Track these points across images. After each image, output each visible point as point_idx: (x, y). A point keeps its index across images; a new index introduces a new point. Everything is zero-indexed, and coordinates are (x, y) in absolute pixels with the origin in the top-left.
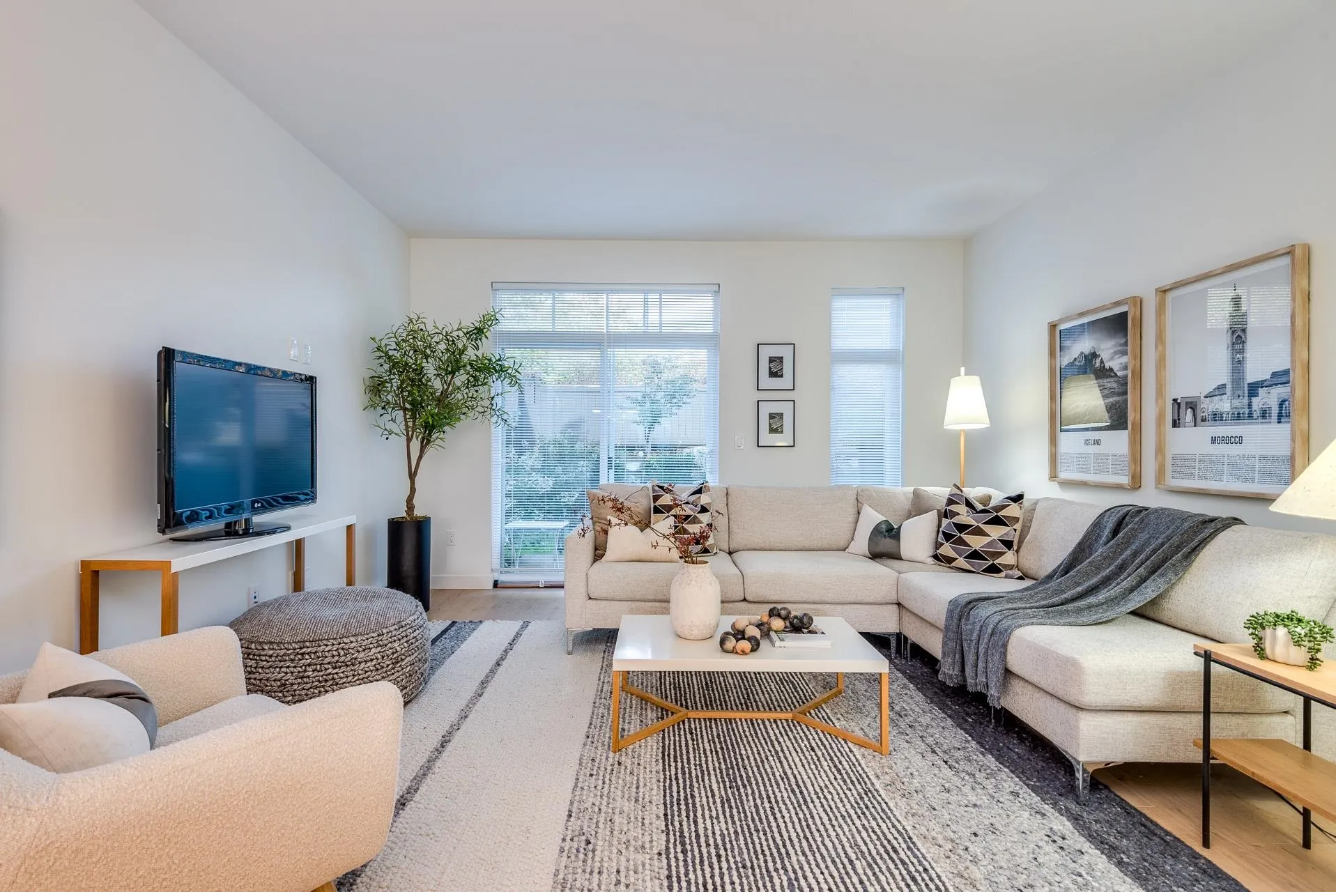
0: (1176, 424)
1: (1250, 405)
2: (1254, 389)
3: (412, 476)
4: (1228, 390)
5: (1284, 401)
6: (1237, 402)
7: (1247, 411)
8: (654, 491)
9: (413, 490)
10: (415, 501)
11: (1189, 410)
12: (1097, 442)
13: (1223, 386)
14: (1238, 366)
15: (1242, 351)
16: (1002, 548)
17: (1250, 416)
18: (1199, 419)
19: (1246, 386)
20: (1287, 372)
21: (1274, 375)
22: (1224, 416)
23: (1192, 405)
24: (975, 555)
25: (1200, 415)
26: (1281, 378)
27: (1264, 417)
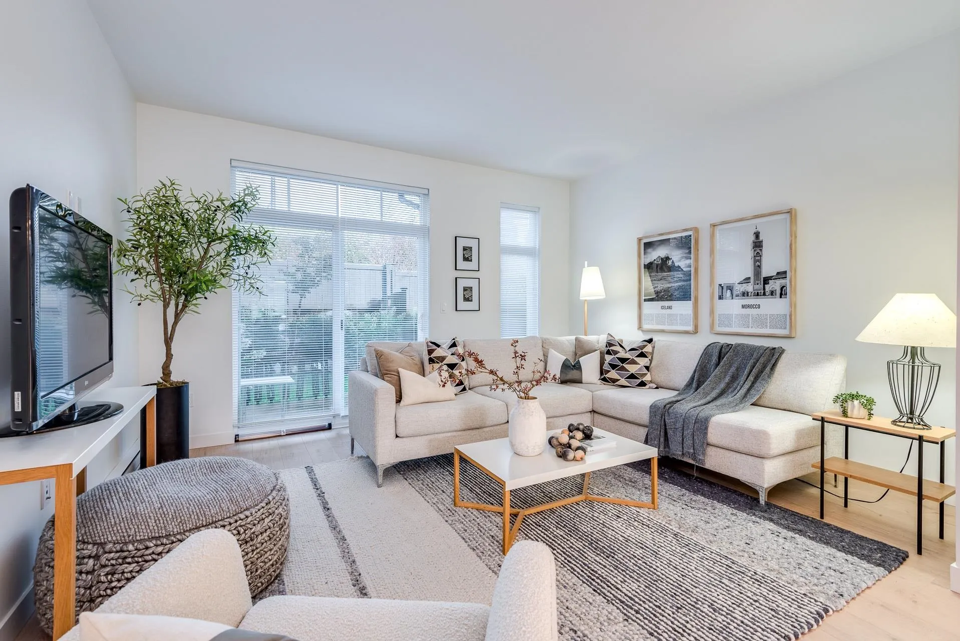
0: (720, 298)
1: (764, 289)
2: (766, 280)
3: (168, 341)
4: (752, 280)
5: (784, 287)
6: (757, 287)
7: (762, 292)
8: (428, 346)
9: (169, 356)
10: (172, 368)
11: (729, 291)
12: (670, 308)
13: (749, 278)
14: (758, 268)
15: (760, 261)
16: (645, 371)
17: (764, 294)
18: (734, 295)
19: (762, 279)
20: (785, 272)
21: (778, 273)
22: (749, 294)
23: (730, 288)
24: (632, 376)
25: (735, 293)
26: (782, 275)
27: (772, 295)
